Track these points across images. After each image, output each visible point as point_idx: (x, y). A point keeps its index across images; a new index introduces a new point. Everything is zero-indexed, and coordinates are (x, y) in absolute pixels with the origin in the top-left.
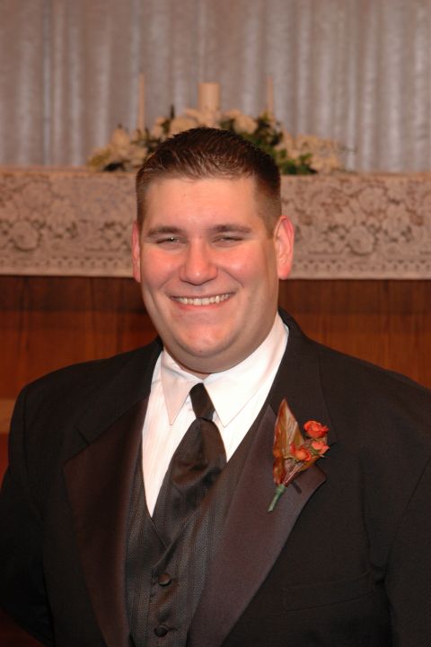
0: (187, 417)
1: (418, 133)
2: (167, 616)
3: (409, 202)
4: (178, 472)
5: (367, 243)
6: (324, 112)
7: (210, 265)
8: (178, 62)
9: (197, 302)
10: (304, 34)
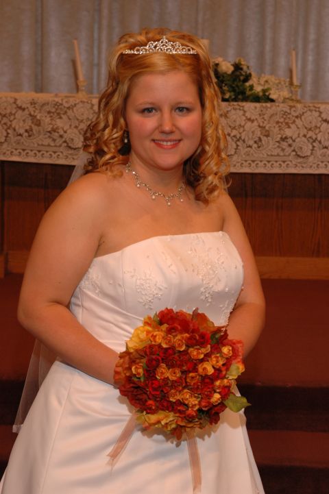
5: (307, 150)
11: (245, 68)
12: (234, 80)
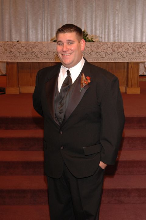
0: (66, 75)
1: (116, 36)
2: (61, 110)
3: (112, 47)
4: (64, 85)
5: (104, 56)
6: (98, 32)
7: (67, 48)
9: (66, 55)
10: (94, 17)
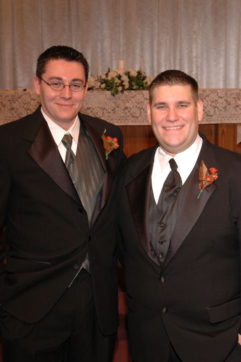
2: (163, 237)
7: (176, 115)
8: (113, 54)
9: (172, 128)
11: (143, 74)
12: (138, 79)
